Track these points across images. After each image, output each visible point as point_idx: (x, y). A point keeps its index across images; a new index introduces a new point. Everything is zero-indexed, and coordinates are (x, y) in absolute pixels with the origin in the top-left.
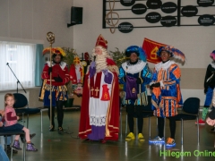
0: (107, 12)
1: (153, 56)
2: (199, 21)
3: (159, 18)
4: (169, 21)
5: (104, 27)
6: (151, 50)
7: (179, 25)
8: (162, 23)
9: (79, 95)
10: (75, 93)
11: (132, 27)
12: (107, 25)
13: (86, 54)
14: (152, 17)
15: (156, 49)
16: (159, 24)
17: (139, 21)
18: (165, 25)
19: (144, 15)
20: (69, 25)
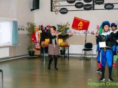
0: (53, 2)
1: (80, 27)
2: (105, 7)
3: (82, 6)
4: (88, 7)
5: (52, 11)
6: (78, 23)
7: (94, 9)
8: (84, 8)
9: (38, 49)
10: (35, 48)
11: (67, 11)
12: (53, 10)
13: (42, 26)
14: (79, 5)
15: (81, 23)
16: (82, 9)
17: (71, 7)
18: (85, 9)
19: (74, 4)
20: (32, 10)
